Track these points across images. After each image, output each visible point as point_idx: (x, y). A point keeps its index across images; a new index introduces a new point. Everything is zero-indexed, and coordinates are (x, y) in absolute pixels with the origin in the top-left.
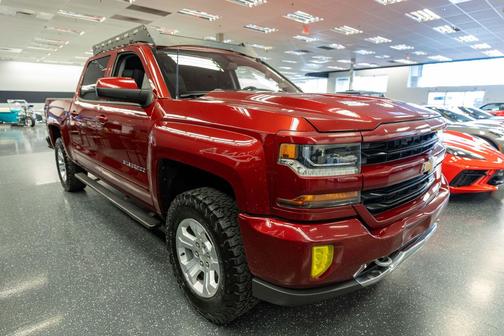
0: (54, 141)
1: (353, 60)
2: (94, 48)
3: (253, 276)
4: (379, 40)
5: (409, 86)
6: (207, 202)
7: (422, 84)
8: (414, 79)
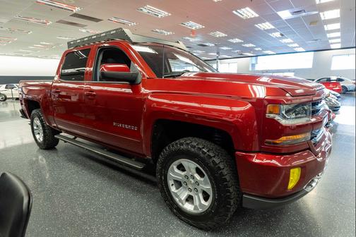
0: (30, 113)
1: (218, 53)
2: (69, 44)
3: (243, 194)
4: (237, 40)
5: (250, 69)
6: (201, 147)
7: (258, 68)
8: (253, 65)
